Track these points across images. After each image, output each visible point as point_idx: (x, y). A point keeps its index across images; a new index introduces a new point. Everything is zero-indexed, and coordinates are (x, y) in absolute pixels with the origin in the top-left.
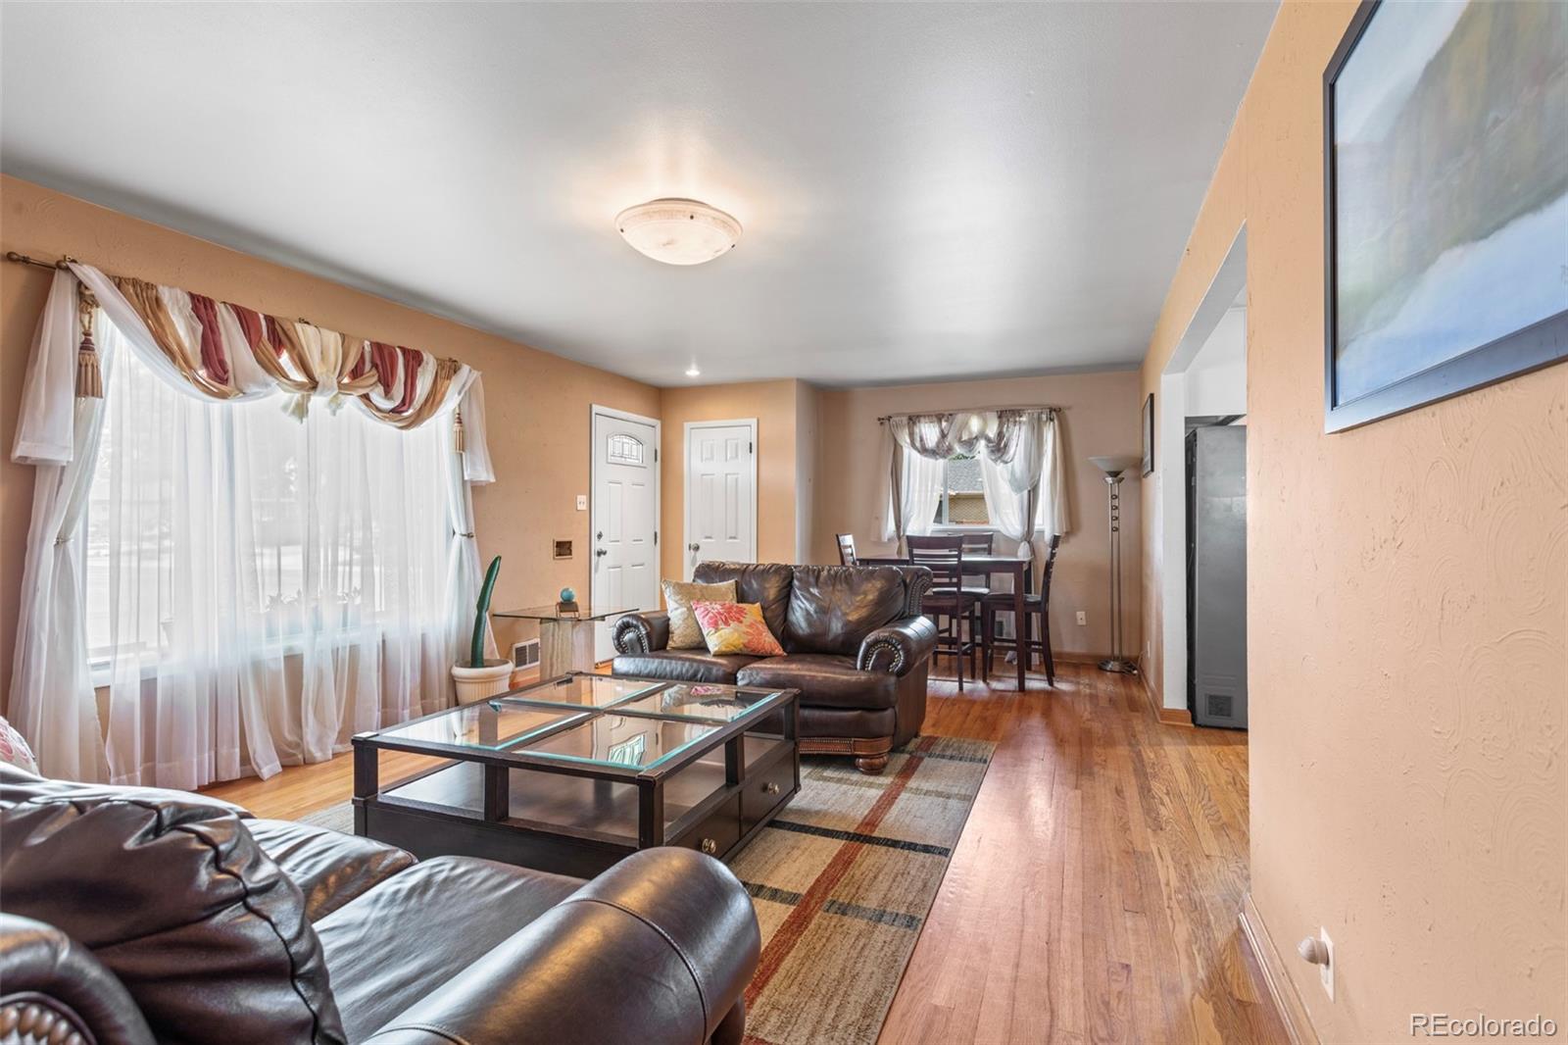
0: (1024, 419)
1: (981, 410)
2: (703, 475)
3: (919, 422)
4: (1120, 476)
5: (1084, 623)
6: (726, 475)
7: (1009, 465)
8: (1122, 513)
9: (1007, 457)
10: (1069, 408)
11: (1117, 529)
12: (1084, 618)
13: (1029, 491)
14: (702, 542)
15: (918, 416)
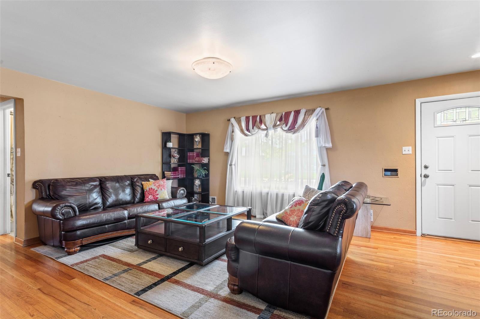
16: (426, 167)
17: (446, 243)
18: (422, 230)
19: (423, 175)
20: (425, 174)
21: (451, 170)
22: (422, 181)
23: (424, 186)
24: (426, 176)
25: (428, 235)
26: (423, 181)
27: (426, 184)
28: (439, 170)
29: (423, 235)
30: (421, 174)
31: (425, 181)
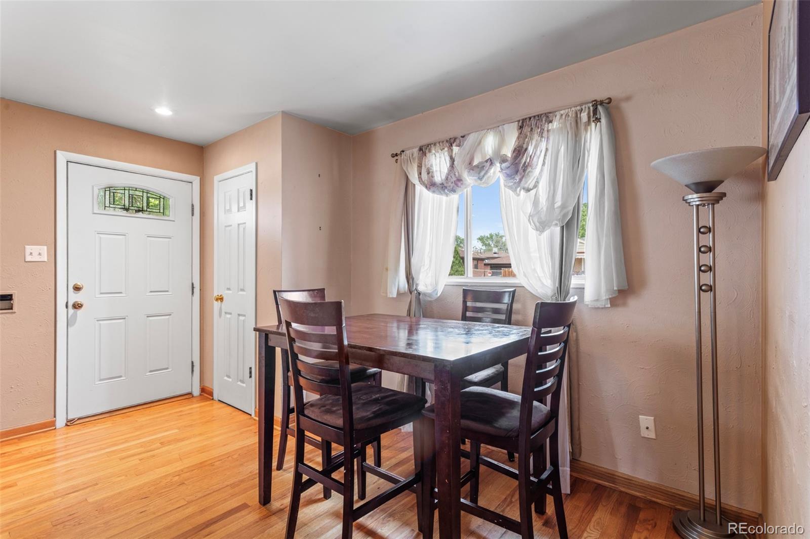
0: (555, 125)
1: (496, 125)
2: (226, 226)
3: (430, 151)
4: (718, 190)
5: (652, 435)
6: (239, 225)
7: (533, 192)
8: (722, 260)
9: (530, 182)
10: (628, 99)
11: (711, 288)
12: (652, 427)
13: (562, 227)
14: (225, 294)
15: (428, 146)
16: (76, 288)
17: (112, 423)
18: (67, 414)
19: (70, 304)
20: (76, 302)
21: (121, 293)
22: (69, 316)
23: (73, 325)
24: (77, 306)
25: (79, 419)
26: (71, 316)
27: (76, 320)
28: (101, 293)
29: (69, 424)
30: (67, 303)
31: (75, 315)
